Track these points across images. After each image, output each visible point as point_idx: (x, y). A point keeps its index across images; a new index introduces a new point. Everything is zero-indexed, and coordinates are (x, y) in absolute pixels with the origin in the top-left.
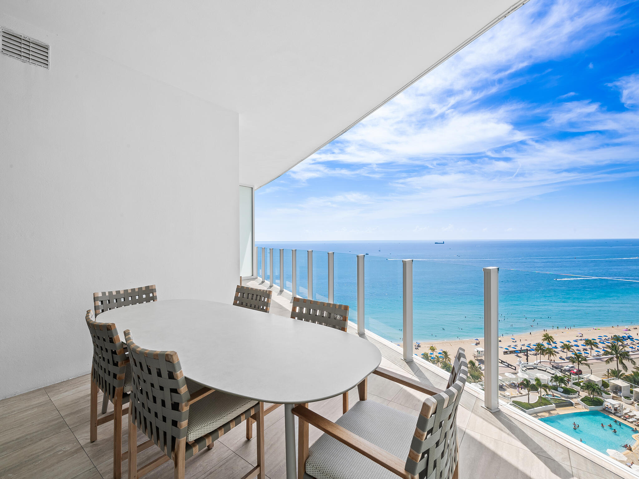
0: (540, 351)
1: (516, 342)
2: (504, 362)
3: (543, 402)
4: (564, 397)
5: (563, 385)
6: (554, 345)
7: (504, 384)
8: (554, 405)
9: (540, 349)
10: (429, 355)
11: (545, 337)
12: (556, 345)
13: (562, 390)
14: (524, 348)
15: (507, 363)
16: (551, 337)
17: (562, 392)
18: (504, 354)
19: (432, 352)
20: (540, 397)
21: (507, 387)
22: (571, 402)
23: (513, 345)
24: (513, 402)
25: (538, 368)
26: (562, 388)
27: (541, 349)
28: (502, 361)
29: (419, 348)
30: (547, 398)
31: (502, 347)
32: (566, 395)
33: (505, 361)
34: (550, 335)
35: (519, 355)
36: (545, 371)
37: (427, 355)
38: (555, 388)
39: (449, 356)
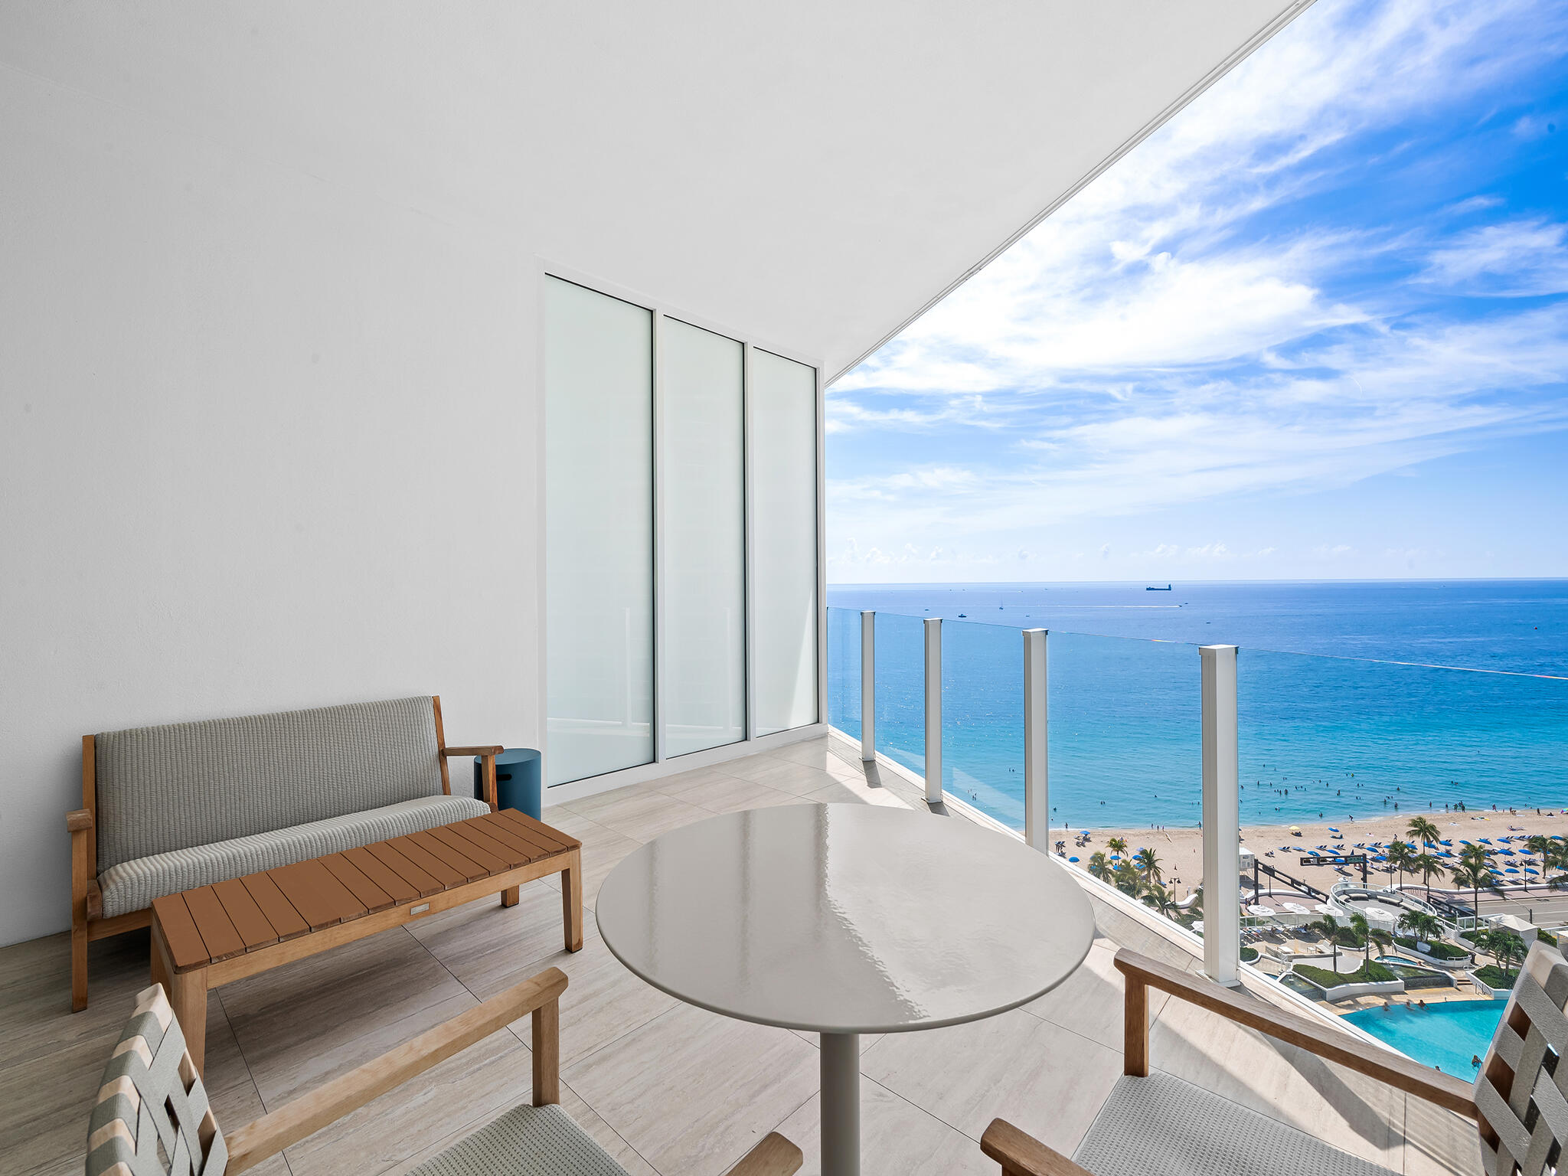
0: (1398, 862)
1: (1341, 837)
2: (1299, 884)
3: (1371, 972)
4: (1433, 965)
5: (1431, 937)
6: (1442, 848)
7: (1281, 929)
8: (1400, 981)
9: (1400, 857)
10: (1107, 858)
11: (1416, 826)
12: (1448, 848)
13: (1428, 948)
14: (1358, 852)
15: (1306, 886)
16: (1433, 827)
17: (1429, 954)
18: (1302, 865)
19: (1115, 854)
20: (1367, 961)
21: (1286, 935)
22: (1448, 977)
23: (1331, 844)
24: (1296, 968)
25: (1378, 897)
26: (1427, 942)
27: (1403, 856)
28: (1293, 881)
29: (1086, 843)
30: (1386, 964)
31: (1302, 848)
32: (1438, 961)
33: (1302, 881)
34: (1428, 823)
35: (1346, 868)
36: (1397, 905)
37: (1102, 860)
38: (1410, 943)
39: (1157, 864)
